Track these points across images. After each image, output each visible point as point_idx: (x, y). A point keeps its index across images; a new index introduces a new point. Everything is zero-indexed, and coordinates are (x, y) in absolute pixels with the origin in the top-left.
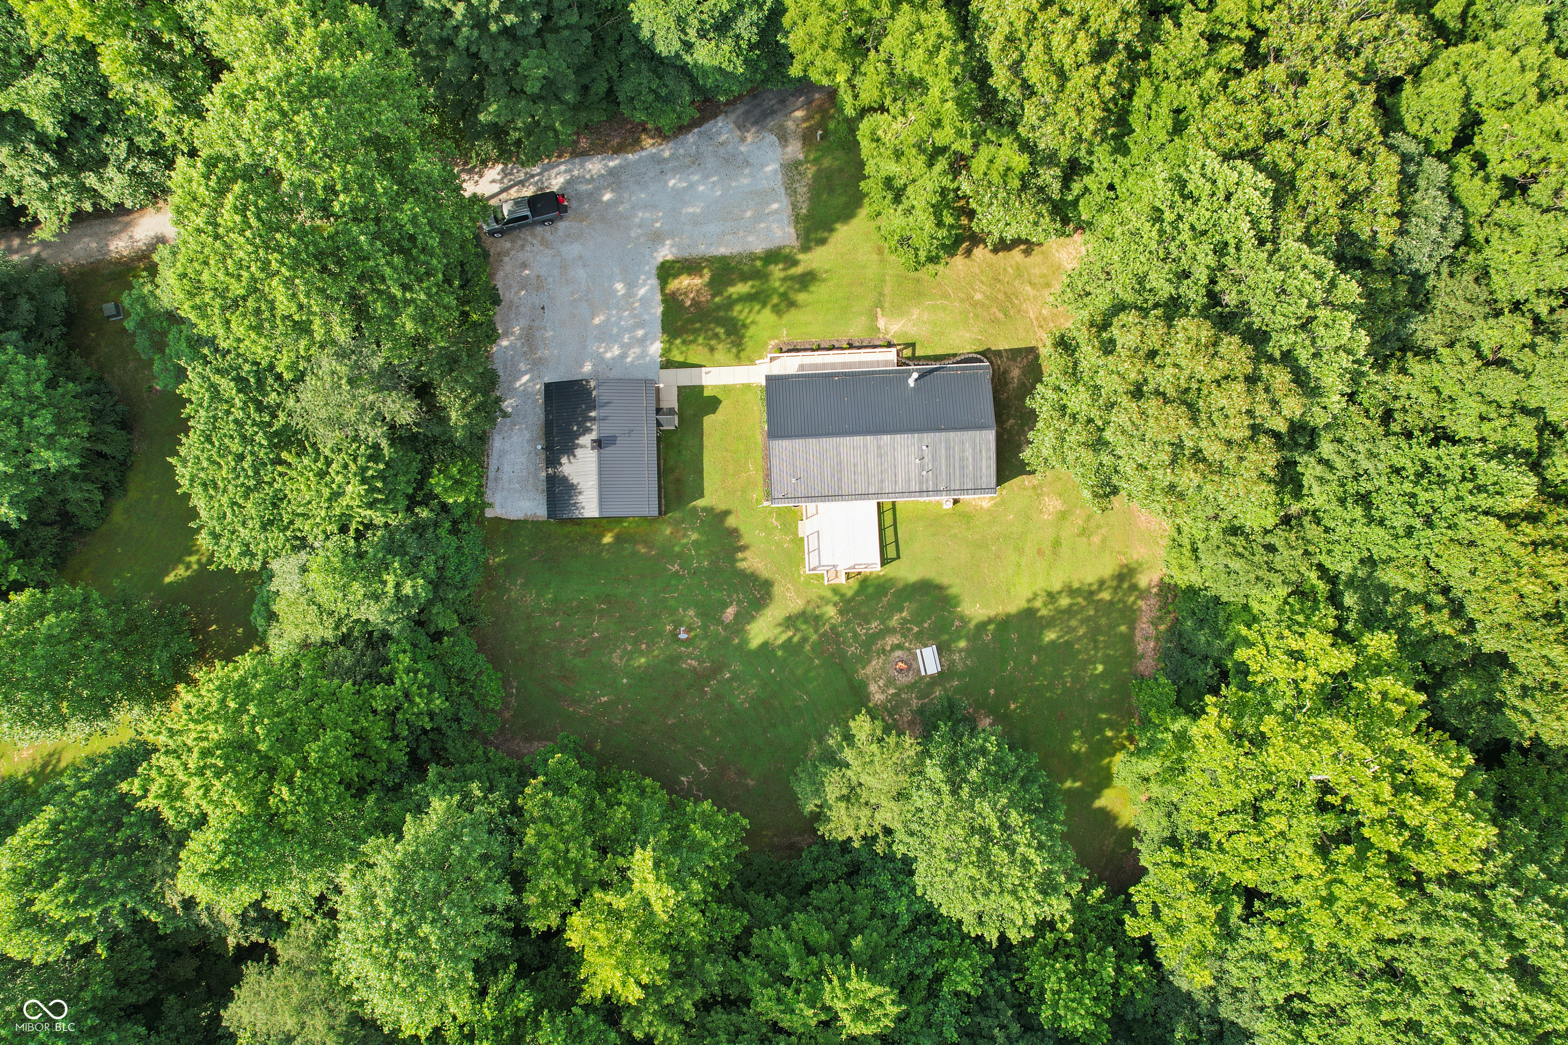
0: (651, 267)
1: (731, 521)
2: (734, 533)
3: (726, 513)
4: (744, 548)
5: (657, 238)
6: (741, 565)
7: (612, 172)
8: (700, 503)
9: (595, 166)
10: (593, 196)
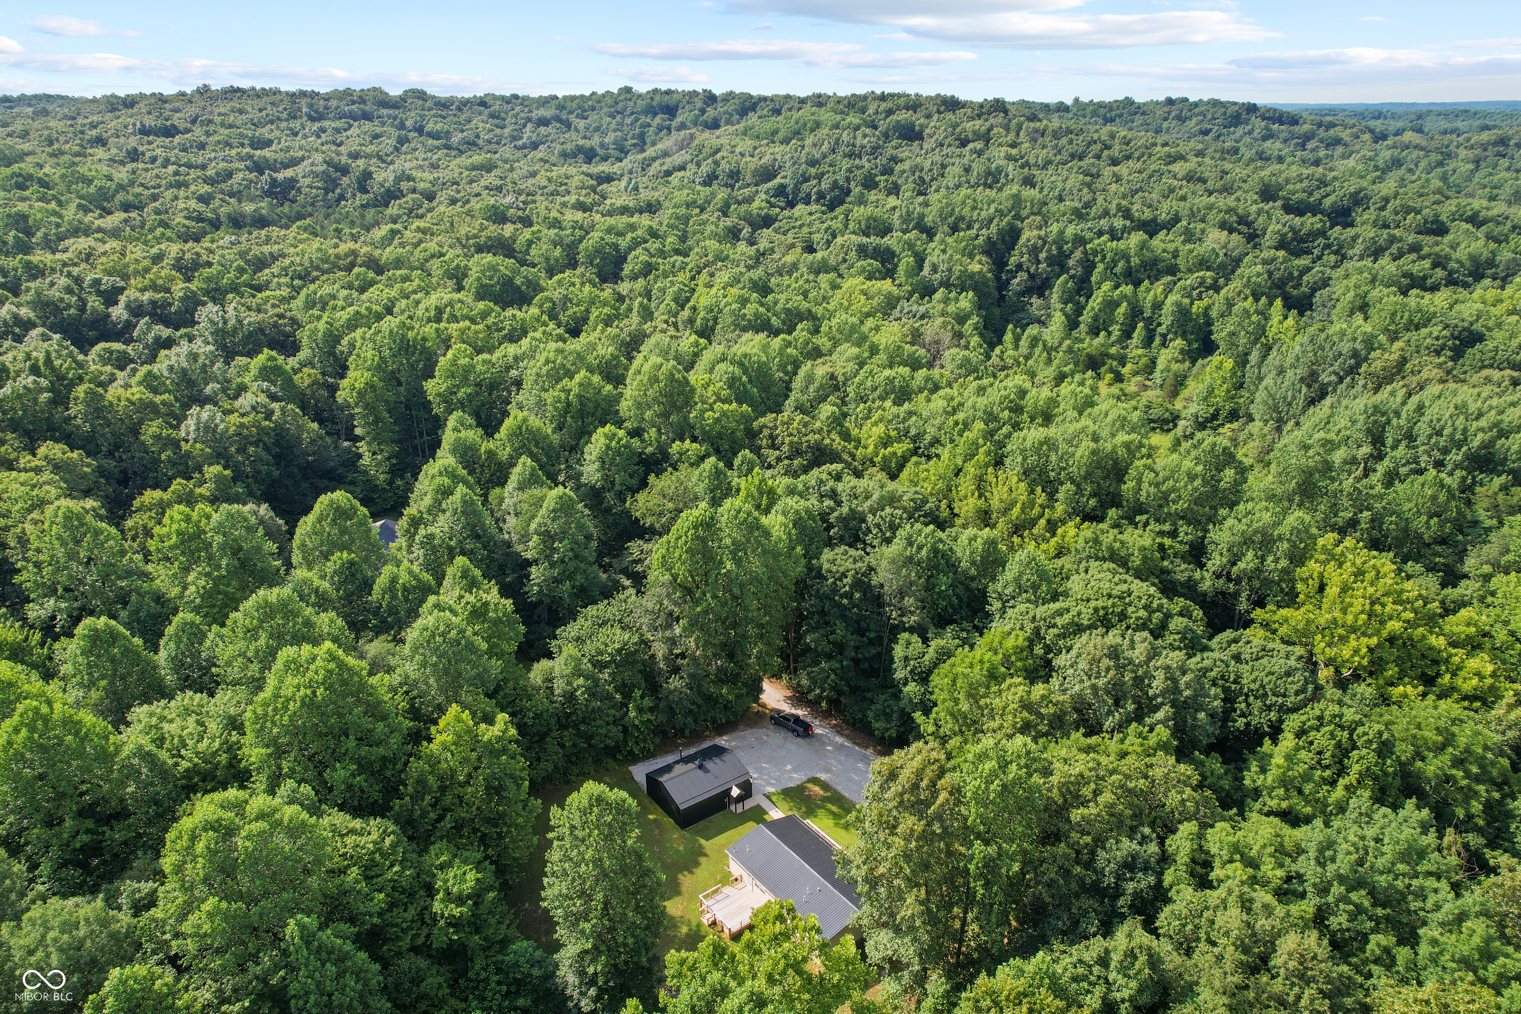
0: (811, 774)
1: (703, 860)
2: (697, 864)
3: (706, 855)
4: (691, 872)
5: (827, 770)
6: (680, 876)
7: (842, 745)
8: (703, 841)
9: (839, 739)
10: (824, 744)
